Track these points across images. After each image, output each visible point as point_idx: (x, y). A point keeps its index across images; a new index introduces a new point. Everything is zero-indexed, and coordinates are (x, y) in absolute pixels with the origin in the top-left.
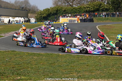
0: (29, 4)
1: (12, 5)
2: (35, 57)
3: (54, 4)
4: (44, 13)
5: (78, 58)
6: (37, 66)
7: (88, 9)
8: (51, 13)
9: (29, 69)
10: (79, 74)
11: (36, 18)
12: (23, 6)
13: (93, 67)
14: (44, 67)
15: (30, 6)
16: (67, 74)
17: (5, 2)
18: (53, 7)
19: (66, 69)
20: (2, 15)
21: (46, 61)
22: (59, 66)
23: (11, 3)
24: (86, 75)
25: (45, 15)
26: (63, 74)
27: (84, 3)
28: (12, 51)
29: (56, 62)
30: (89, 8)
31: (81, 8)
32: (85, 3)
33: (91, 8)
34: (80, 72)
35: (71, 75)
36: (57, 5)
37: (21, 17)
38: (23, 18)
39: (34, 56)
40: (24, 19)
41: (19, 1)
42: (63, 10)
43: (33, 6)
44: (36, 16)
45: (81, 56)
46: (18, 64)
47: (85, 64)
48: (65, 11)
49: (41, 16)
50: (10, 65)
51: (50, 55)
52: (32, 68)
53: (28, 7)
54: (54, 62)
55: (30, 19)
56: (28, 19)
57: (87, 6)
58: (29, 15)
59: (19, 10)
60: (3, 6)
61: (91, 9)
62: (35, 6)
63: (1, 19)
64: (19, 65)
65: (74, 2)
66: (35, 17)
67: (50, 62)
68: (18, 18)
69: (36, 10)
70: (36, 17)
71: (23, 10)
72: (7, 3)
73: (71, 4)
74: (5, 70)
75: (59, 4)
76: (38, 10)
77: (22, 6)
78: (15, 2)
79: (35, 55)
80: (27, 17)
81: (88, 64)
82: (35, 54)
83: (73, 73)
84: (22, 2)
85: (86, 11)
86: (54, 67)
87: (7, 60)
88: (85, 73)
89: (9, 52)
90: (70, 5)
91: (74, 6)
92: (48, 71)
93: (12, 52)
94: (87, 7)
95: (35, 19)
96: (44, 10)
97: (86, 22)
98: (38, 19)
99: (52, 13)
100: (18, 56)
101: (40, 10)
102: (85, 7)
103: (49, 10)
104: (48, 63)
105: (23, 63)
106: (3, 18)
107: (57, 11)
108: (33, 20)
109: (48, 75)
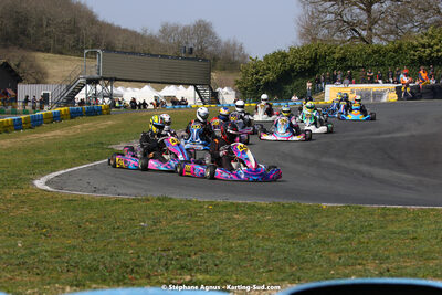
0: (213, 35)
1: (152, 40)
2: (239, 217)
3: (302, 36)
4: (268, 69)
5: (384, 215)
6: (246, 243)
7: (428, 51)
8: (292, 69)
9: (220, 253)
10: (384, 266)
11: (239, 88)
12: (193, 43)
13: (434, 242)
14: (269, 245)
15: (216, 44)
16: (345, 266)
17: (125, 31)
18: (300, 45)
19: (342, 251)
20: (116, 80)
21: (277, 226)
22: (319, 242)
23: (149, 33)
24: (406, 267)
25: (270, 76)
26: (332, 264)
27: (410, 31)
28: (159, 199)
29: (309, 229)
30: (429, 46)
31: (400, 47)
32: (415, 30)
33: (436, 47)
34: (388, 258)
35: (359, 267)
36: (314, 39)
37: (186, 85)
38: (191, 88)
39: (237, 212)
40: (196, 89)
41: (177, 28)
42: (336, 56)
43: (227, 45)
44: (239, 78)
45: (395, 209)
46: (183, 239)
47: (408, 233)
48: (343, 59)
49: (258, 81)
50: (155, 242)
51: (289, 208)
52: (229, 250)
53: (210, 48)
54: (304, 231)
55: (219, 89)
56: (211, 89)
57: (422, 41)
58: (214, 75)
59: (177, 58)
60: (118, 45)
61: (438, 51)
62: (235, 45)
63: (114, 91)
64: (184, 242)
65: (376, 26)
66: (233, 83)
67: (289, 231)
68: (173, 87)
69: (236, 58)
70: (238, 82)
71: (193, 59)
72: (134, 35)
73: (364, 33)
74: (139, 257)
75: (320, 36)
76: (245, 57)
77: (187, 43)
78: (164, 30)
79: (238, 208)
80: (207, 83)
81: (415, 235)
82: (237, 205)
83: (364, 262)
84: (186, 30)
85: (420, 58)
86: (304, 246)
87: (143, 228)
88: (405, 262)
89: (148, 200)
90: (363, 39)
91: (375, 41)
92: (282, 256)
93: (160, 203)
94: (424, 46)
95: (234, 92)
96: (266, 58)
97: (420, 97)
98: (246, 89)
99: (298, 66)
100: (179, 213)
101: (254, 58)
102: (415, 43)
103: (284, 56)
104: (283, 233)
105: (200, 234)
106: (119, 89)
107: (315, 60)
108: (228, 96)
109: (281, 270)
